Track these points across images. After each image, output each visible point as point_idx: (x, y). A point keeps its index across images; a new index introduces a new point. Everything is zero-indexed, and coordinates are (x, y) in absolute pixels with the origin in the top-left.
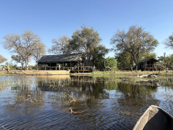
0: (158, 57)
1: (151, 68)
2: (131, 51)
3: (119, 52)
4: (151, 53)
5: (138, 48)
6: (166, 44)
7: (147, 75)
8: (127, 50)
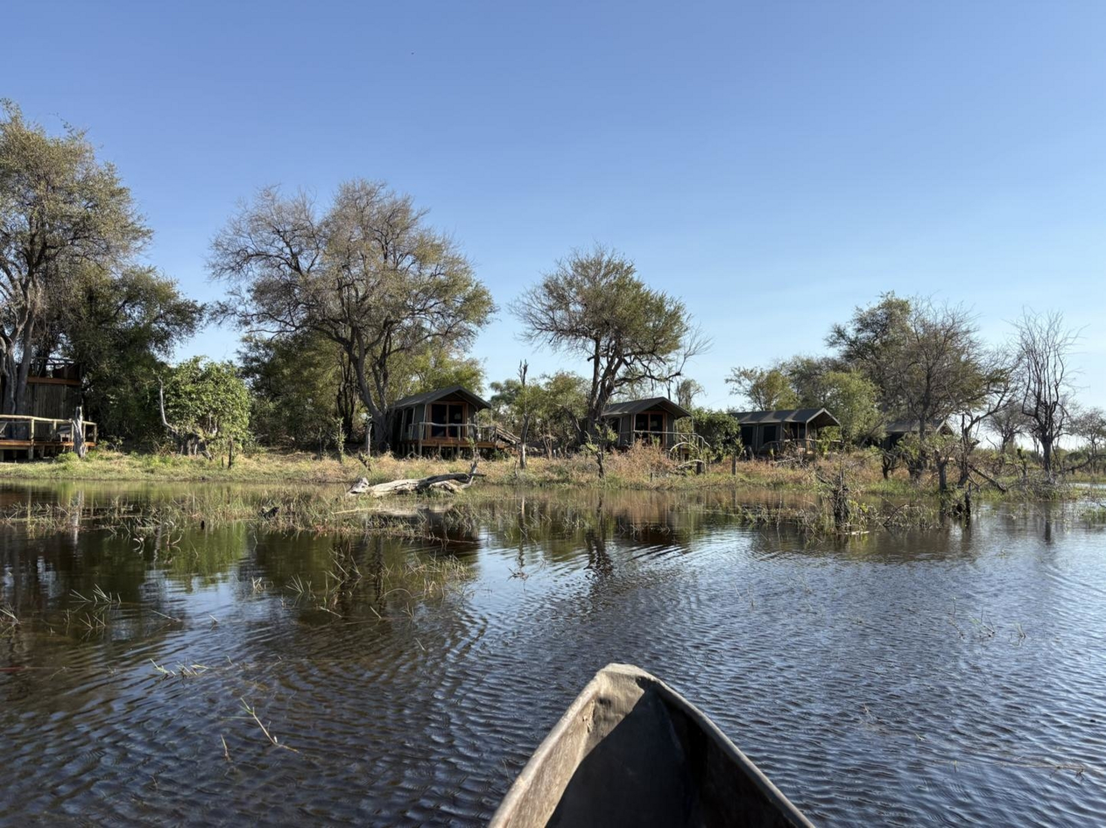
0: (495, 386)
1: (451, 442)
2: (346, 333)
3: (269, 331)
4: (456, 356)
5: (388, 325)
6: (529, 316)
7: (410, 484)
8: (319, 325)
